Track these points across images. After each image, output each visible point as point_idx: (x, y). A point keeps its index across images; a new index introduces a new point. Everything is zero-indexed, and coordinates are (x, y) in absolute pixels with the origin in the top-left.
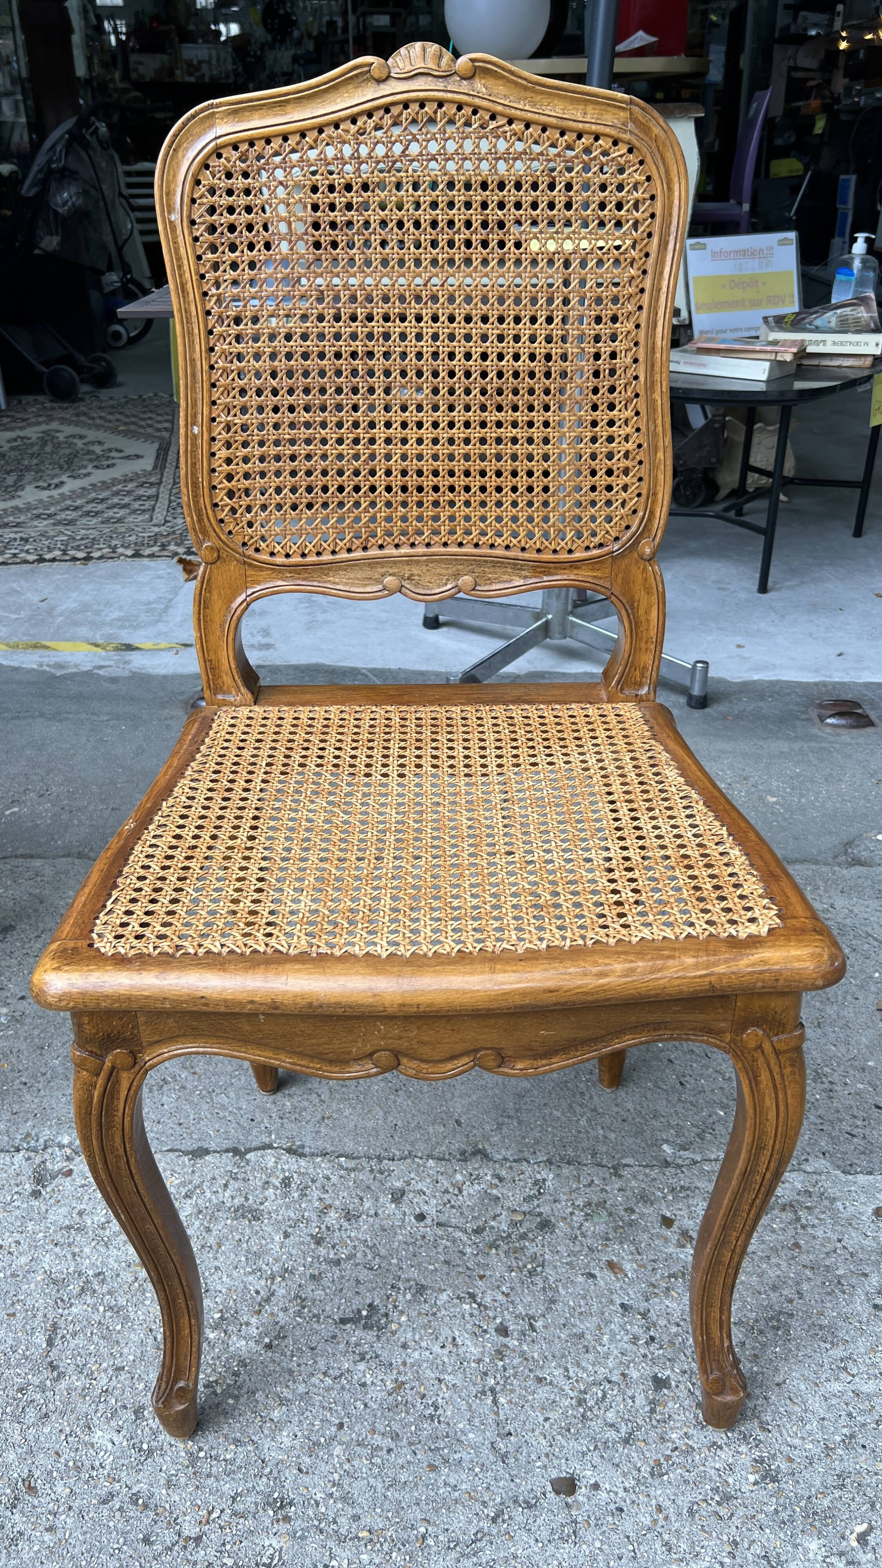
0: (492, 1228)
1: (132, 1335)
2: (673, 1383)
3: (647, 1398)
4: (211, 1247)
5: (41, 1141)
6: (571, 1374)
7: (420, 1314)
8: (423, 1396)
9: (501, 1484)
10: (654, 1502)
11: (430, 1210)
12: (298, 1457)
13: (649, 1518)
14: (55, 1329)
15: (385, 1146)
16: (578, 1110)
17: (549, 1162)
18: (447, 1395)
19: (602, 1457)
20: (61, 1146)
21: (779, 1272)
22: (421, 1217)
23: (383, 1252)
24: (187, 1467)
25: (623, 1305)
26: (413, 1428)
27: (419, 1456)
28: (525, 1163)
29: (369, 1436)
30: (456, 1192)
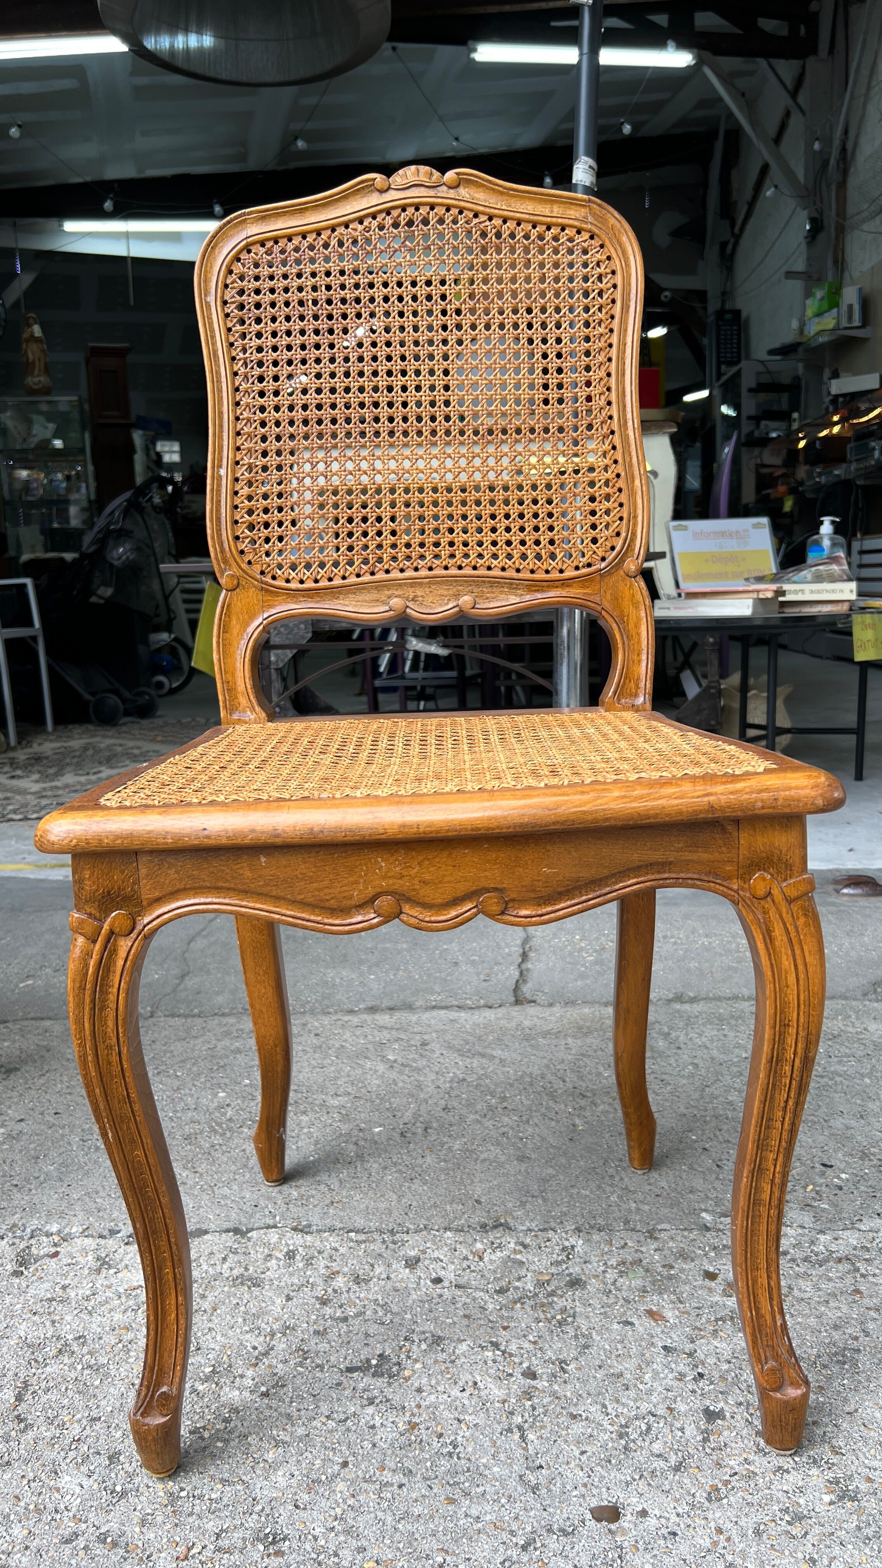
0: (517, 1288)
1: (112, 1390)
2: (728, 1415)
3: (698, 1428)
4: (205, 1311)
5: (28, 1230)
6: (610, 1410)
7: (436, 1361)
8: (440, 1436)
9: (532, 1513)
10: (712, 1524)
11: (449, 1275)
12: (296, 1493)
13: (708, 1540)
14: (27, 1386)
15: (399, 1221)
16: (608, 1189)
17: (578, 1230)
18: (467, 1434)
19: (649, 1485)
20: (48, 1235)
21: (840, 1314)
22: (438, 1281)
23: (395, 1309)
24: (166, 1506)
25: (665, 1348)
26: (429, 1464)
27: (435, 1491)
28: (551, 1232)
29: (378, 1473)
30: (476, 1259)
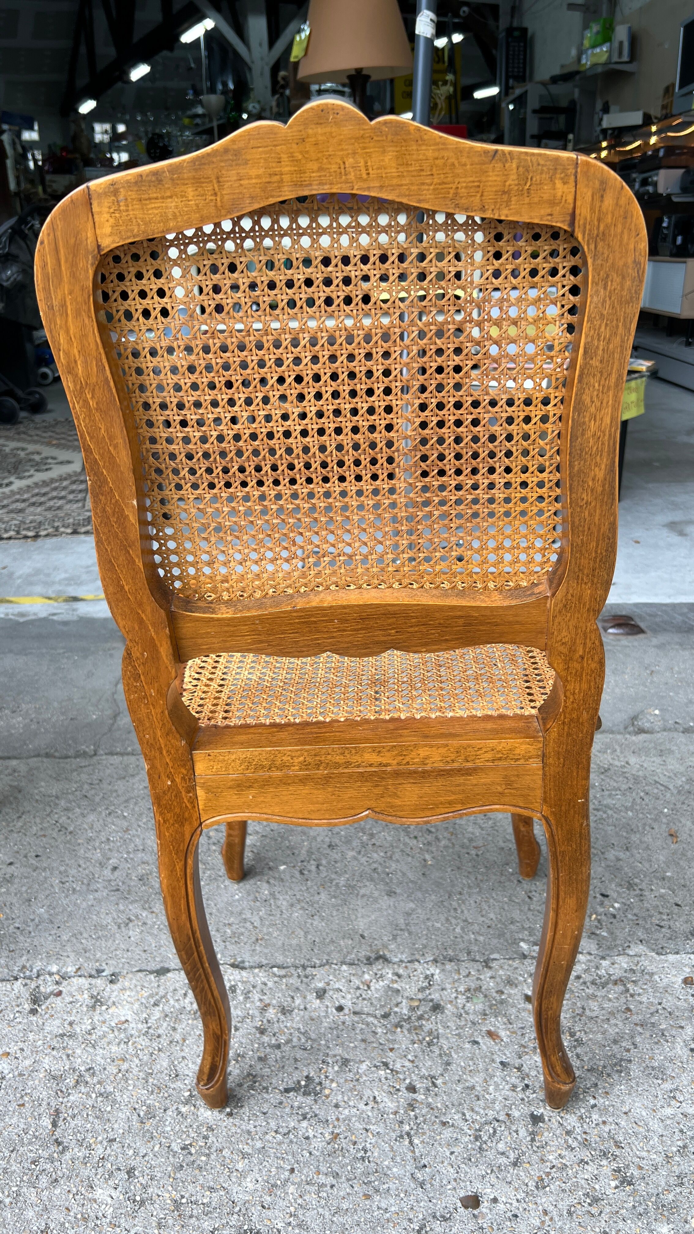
0: (396, 1013)
1: (120, 1114)
2: (546, 1118)
3: (527, 1130)
4: (177, 1042)
5: (35, 971)
6: (468, 1117)
7: (346, 1080)
8: (355, 1143)
9: (422, 1204)
10: (540, 1208)
11: (347, 1003)
12: (261, 1197)
13: (538, 1220)
14: (58, 1113)
15: (308, 957)
16: (453, 921)
17: (435, 961)
18: (373, 1141)
19: (498, 1177)
20: (51, 974)
21: (617, 1030)
22: (340, 1009)
23: (313, 1036)
24: (173, 1211)
25: (502, 1063)
26: (349, 1168)
27: (356, 1189)
28: (416, 963)
29: (315, 1176)
30: (366, 988)
